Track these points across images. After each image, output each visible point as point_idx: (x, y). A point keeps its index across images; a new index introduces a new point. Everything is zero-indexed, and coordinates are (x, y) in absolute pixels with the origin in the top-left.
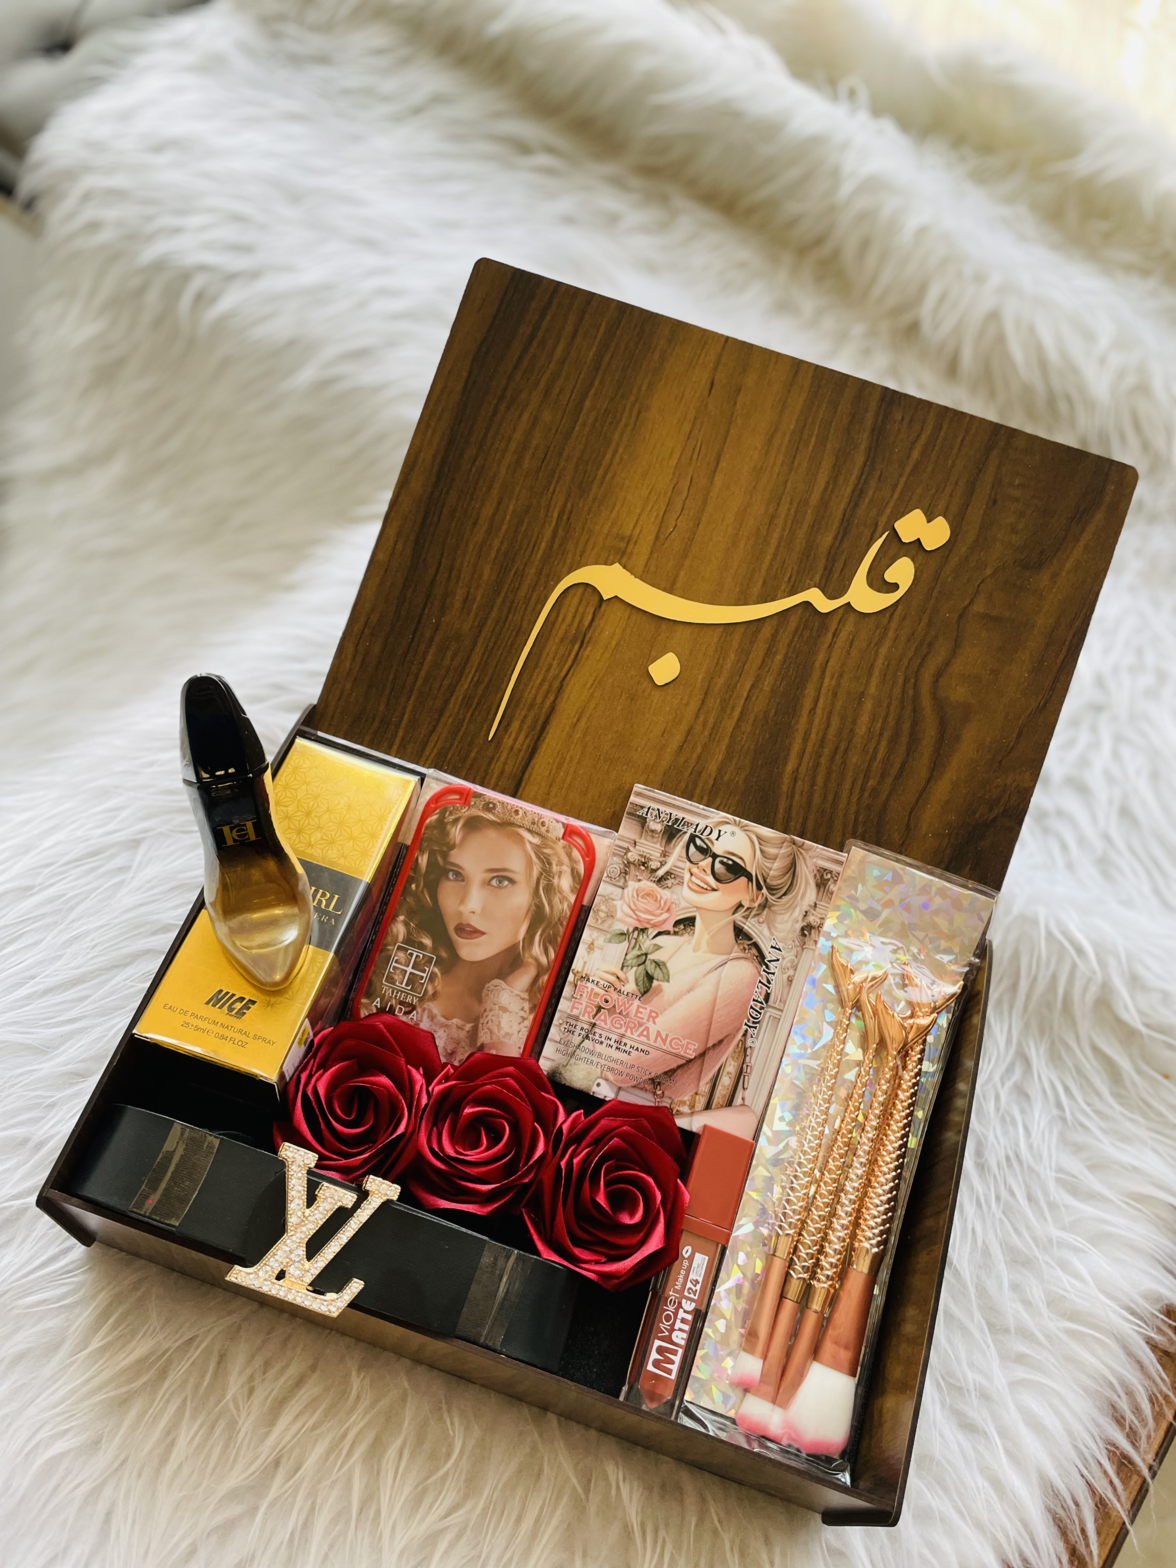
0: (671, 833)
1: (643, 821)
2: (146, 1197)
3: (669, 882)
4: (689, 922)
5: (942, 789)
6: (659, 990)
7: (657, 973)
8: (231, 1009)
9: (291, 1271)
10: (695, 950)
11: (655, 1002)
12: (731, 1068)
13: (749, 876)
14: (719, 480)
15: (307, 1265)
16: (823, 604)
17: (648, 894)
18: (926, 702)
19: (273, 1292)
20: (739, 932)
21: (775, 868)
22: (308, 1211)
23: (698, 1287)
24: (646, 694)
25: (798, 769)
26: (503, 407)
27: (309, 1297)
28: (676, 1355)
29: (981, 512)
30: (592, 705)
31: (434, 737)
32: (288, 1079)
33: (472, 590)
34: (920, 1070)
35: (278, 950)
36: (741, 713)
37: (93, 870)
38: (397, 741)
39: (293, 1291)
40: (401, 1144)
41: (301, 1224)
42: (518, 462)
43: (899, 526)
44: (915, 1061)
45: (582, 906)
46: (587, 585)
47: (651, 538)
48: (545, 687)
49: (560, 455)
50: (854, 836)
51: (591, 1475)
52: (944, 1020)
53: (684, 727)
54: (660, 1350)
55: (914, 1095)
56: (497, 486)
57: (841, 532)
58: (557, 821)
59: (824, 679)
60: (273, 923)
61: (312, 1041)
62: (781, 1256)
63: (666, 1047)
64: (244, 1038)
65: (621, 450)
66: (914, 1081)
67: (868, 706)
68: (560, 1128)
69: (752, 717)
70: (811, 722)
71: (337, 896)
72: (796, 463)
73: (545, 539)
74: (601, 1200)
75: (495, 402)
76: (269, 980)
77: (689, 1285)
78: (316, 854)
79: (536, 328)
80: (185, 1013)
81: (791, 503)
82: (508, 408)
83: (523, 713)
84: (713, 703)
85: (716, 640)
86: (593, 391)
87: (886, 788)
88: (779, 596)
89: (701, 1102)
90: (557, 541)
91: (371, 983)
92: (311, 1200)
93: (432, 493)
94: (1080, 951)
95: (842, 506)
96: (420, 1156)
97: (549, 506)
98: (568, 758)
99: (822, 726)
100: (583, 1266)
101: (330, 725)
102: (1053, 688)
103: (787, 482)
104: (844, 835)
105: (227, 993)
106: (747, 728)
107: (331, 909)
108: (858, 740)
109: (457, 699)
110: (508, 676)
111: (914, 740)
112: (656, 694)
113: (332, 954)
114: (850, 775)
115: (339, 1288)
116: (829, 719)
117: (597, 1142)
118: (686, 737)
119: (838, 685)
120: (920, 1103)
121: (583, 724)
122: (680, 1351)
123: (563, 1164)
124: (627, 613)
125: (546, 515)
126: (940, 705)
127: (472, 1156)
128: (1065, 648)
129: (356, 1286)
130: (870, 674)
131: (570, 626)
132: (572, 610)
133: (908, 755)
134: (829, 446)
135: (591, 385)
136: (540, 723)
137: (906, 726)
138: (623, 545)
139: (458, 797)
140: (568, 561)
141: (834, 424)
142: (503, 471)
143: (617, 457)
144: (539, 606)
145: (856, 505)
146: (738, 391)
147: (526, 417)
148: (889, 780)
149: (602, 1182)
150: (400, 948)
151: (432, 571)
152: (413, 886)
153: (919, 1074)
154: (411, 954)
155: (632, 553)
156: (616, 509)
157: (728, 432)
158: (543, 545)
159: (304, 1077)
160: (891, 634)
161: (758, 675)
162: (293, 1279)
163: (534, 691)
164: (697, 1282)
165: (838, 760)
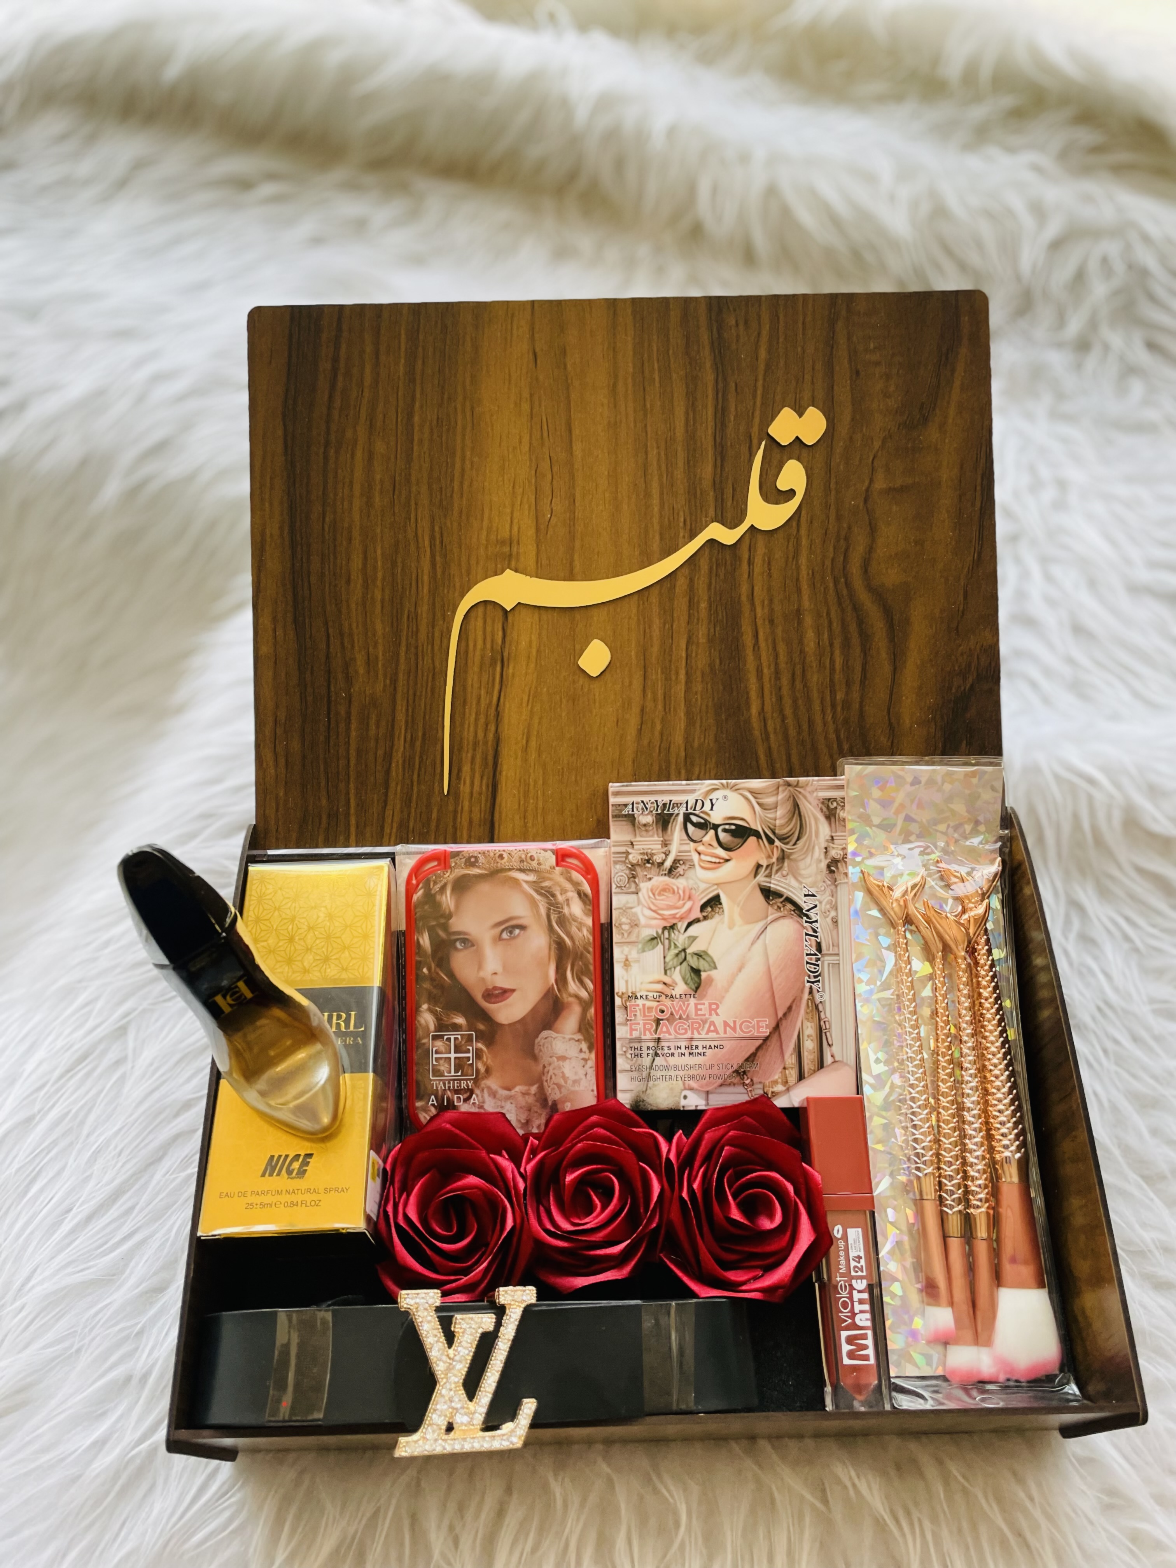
0: (664, 820)
1: (631, 818)
2: (278, 1401)
3: (680, 870)
4: (714, 902)
5: (910, 677)
6: (710, 980)
7: (702, 964)
8: (289, 1172)
9: (460, 1420)
10: (731, 926)
11: (711, 994)
12: (810, 1030)
13: (756, 834)
14: (577, 448)
15: (471, 1405)
16: (728, 536)
17: (665, 890)
18: (864, 597)
19: (448, 1449)
20: (768, 893)
21: (780, 817)
22: (451, 1352)
23: (863, 1262)
24: (586, 690)
25: (763, 708)
26: (332, 452)
27: (487, 1439)
28: (866, 1339)
29: (848, 388)
30: (536, 721)
31: (389, 813)
32: (375, 1219)
33: (371, 649)
34: (993, 960)
35: (316, 1094)
36: (687, 673)
37: (88, 1075)
38: (353, 829)
39: (468, 1440)
40: (515, 1239)
41: (450, 1368)
42: (369, 504)
43: (773, 430)
44: (984, 955)
45: (602, 925)
46: (485, 602)
47: (532, 532)
48: (482, 720)
49: (408, 480)
50: (842, 755)
51: (823, 1484)
52: (996, 902)
53: (636, 709)
54: (850, 1340)
55: (996, 987)
56: (356, 533)
57: (719, 459)
58: (545, 850)
59: (755, 610)
60: (302, 1069)
61: (384, 1170)
62: (929, 1197)
63: (739, 1033)
64: (315, 1197)
65: (468, 453)
66: (991, 973)
67: (808, 620)
68: (668, 1159)
69: (699, 674)
70: (758, 658)
71: (353, 1013)
72: (648, 405)
73: (426, 571)
74: (736, 1215)
75: (322, 450)
76: (317, 1127)
77: (853, 1264)
78: (315, 978)
79: (335, 360)
80: (244, 1194)
81: (658, 448)
82: (337, 452)
83: (469, 755)
84: (656, 675)
85: (634, 611)
86: (417, 405)
87: (856, 695)
88: (680, 545)
89: (793, 1075)
90: (439, 571)
91: (418, 1083)
92: (450, 1338)
93: (293, 565)
94: (1091, 781)
95: (710, 431)
96: (539, 1244)
97: (416, 535)
98: (532, 783)
99: (771, 658)
100: (744, 1288)
101: (277, 839)
102: (981, 538)
103: (646, 426)
104: (831, 757)
105: (280, 1156)
106: (698, 687)
107: (352, 1028)
108: (811, 659)
109: (397, 766)
110: (440, 723)
111: (865, 637)
112: (595, 686)
113: (371, 1075)
114: (815, 694)
115: (512, 1416)
116: (774, 648)
117: (708, 1158)
118: (642, 718)
119: (772, 610)
120: (1005, 992)
121: (533, 743)
122: (870, 1333)
123: (685, 1195)
124: (536, 616)
125: (418, 548)
126: (878, 594)
127: (590, 1222)
128: (978, 493)
129: (529, 1406)
130: (799, 591)
131: (484, 649)
132: (480, 633)
133: (865, 654)
134: (674, 376)
135: (414, 398)
136: (490, 758)
137: (853, 628)
138: (506, 549)
139: (435, 863)
140: (458, 585)
141: (671, 352)
142: (357, 517)
143: (468, 463)
144: (445, 641)
145: (723, 425)
146: (564, 352)
147: (359, 454)
148: (856, 687)
149: (730, 1198)
150: (435, 1038)
151: (323, 646)
152: (425, 970)
153: (992, 966)
154: (449, 1040)
155: (518, 553)
156: (486, 516)
157: (568, 397)
158: (426, 578)
159: (390, 1209)
160: (804, 542)
161: (690, 631)
162: (463, 1428)
163: (472, 729)
164: (860, 1258)
165: (799, 685)
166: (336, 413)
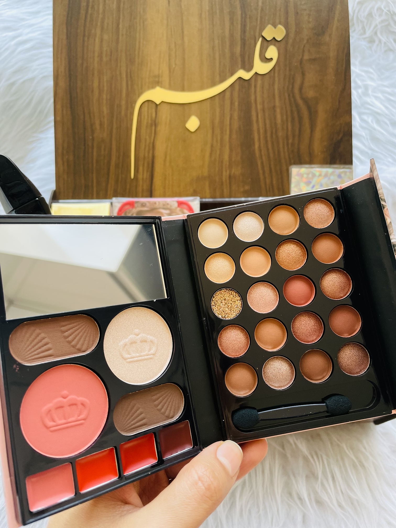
5: (318, 134)
14: (186, 39)
16: (246, 75)
18: (300, 102)
24: (189, 137)
25: (259, 146)
26: (86, 39)
29: (294, 18)
30: (169, 149)
31: (109, 186)
33: (102, 119)
36: (230, 131)
38: (95, 192)
42: (101, 59)
43: (264, 34)
46: (148, 101)
47: (167, 72)
48: (147, 149)
49: (117, 51)
50: (291, 164)
53: (209, 145)
56: (96, 73)
57: (243, 44)
58: (174, 201)
59: (257, 106)
65: (142, 40)
67: (278, 110)
69: (234, 131)
70: (258, 125)
72: (214, 23)
73: (124, 88)
75: (82, 38)
81: (218, 39)
82: (88, 38)
83: (142, 163)
84: (217, 131)
85: (209, 105)
86: (121, 20)
87: (296, 141)
88: (227, 79)
90: (130, 87)
93: (70, 85)
95: (239, 33)
97: (120, 73)
98: (167, 175)
99: (263, 125)
102: (345, 79)
103: (213, 31)
104: (287, 165)
106: (234, 136)
108: (279, 126)
109: (113, 166)
110: (130, 150)
111: (300, 119)
112: (193, 136)
114: (280, 141)
116: (264, 121)
118: (212, 149)
119: (264, 107)
121: (168, 158)
124: (169, 107)
125: (121, 78)
126: (305, 101)
130: (274, 98)
131: (148, 120)
132: (146, 113)
133: (300, 125)
134: (225, 12)
135: (119, 18)
136: (150, 165)
137: (296, 114)
138: (157, 79)
139: (129, 206)
140: (137, 94)
142: (96, 65)
143: (141, 43)
144: (132, 116)
145: (244, 32)
146: (181, 1)
147: (97, 40)
148: (297, 138)
151: (82, 117)
155: (162, 80)
156: (149, 65)
157: (182, 19)
160: (277, 79)
161: (231, 114)
163: (143, 152)
165: (274, 136)
166: (88, 23)
